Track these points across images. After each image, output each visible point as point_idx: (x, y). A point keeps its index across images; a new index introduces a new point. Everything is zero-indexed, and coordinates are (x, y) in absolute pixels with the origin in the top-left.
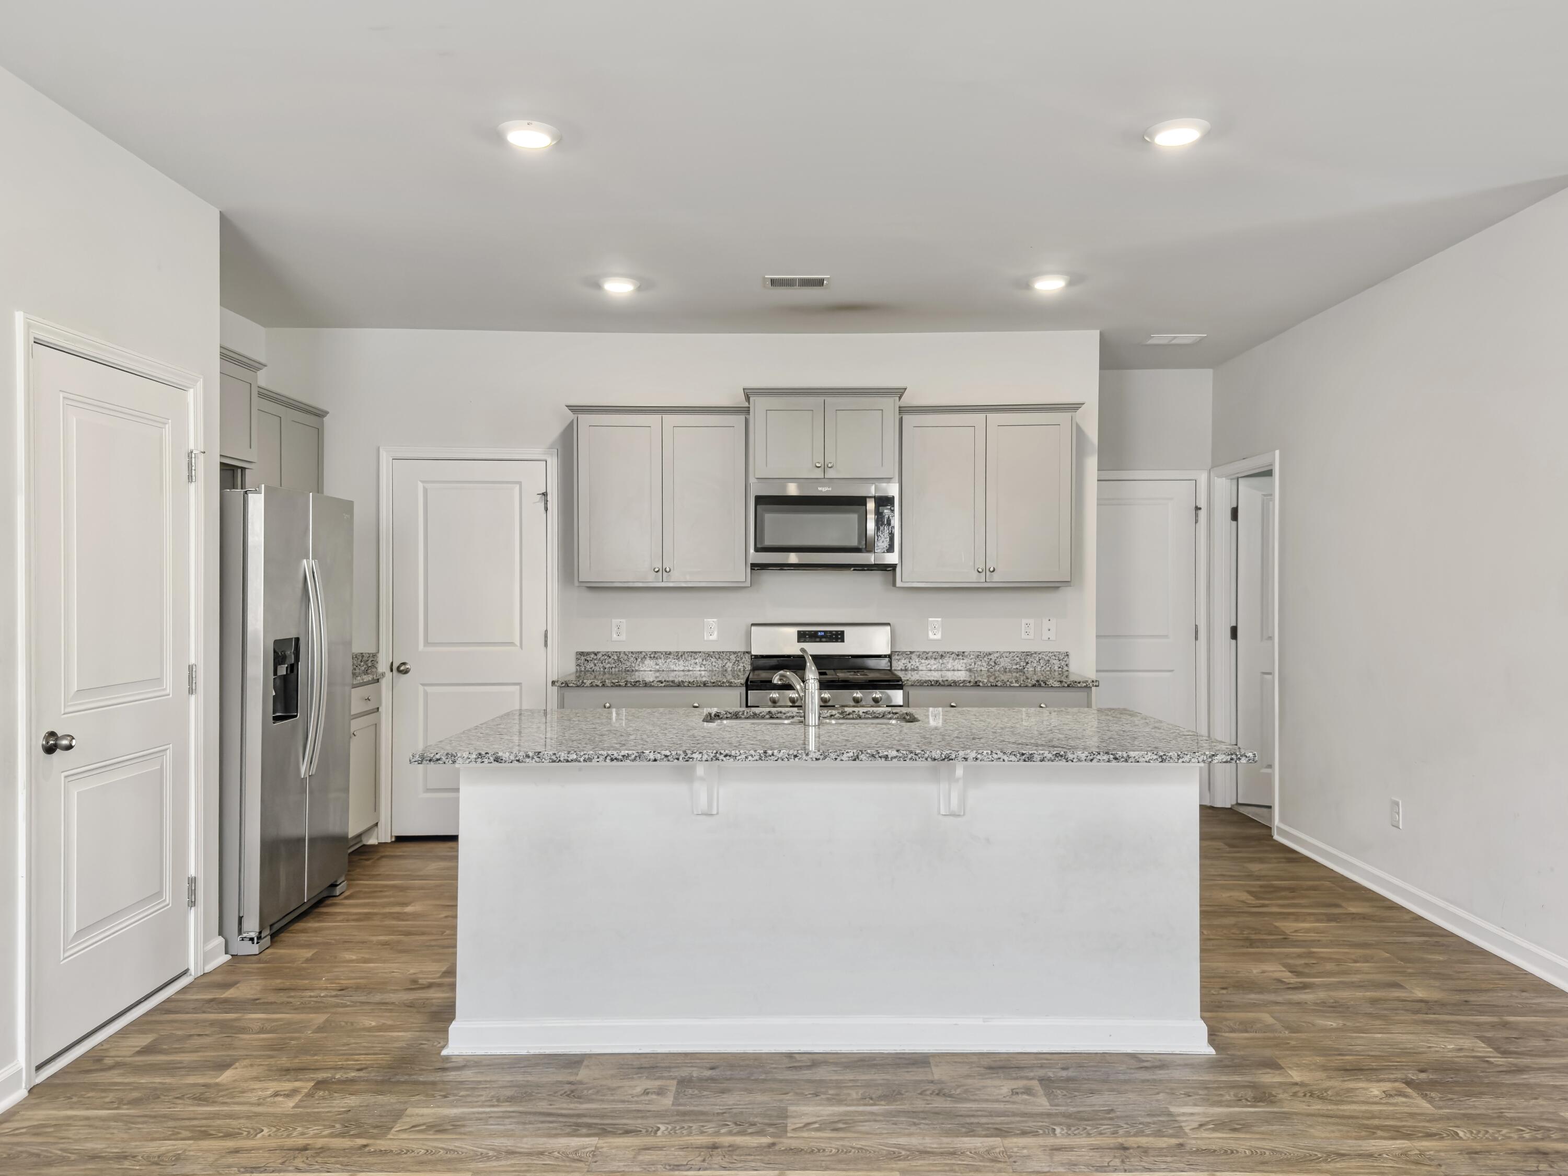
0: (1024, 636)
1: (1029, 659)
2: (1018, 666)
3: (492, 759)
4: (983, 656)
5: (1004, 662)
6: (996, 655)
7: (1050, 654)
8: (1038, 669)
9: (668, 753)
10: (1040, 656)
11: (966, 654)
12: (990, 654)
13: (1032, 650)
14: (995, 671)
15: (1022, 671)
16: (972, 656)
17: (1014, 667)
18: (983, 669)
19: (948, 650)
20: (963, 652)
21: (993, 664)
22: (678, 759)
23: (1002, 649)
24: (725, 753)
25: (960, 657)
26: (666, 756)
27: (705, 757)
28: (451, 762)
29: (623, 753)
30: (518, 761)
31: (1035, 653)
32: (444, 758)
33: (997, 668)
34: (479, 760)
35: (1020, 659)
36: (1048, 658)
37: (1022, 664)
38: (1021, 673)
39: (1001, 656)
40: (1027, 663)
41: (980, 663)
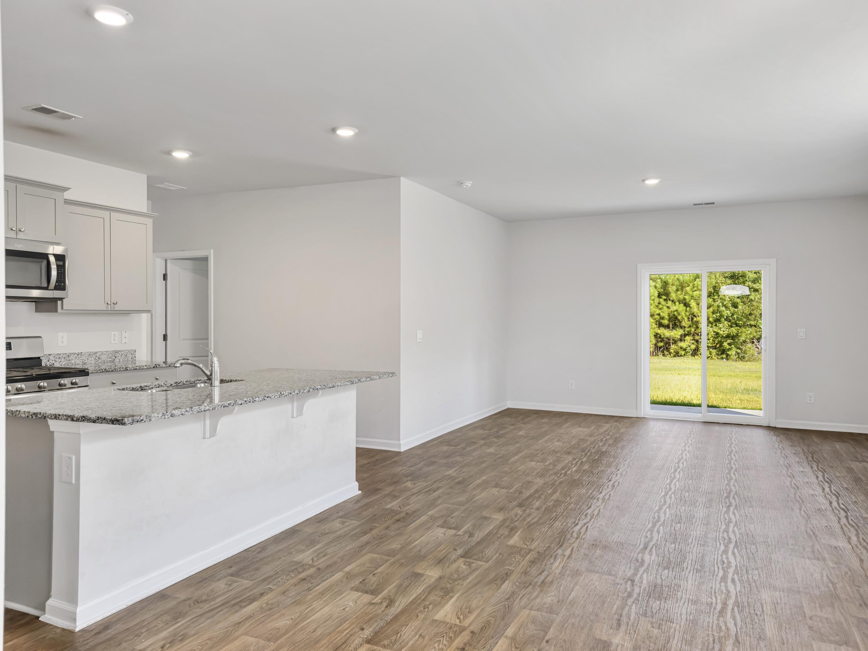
0: (112, 342)
1: (117, 355)
2: (111, 359)
3: (169, 415)
4: (92, 354)
5: (104, 357)
6: (99, 354)
7: (127, 352)
8: (121, 360)
9: (246, 399)
10: (122, 353)
11: (83, 354)
12: (96, 353)
13: (118, 349)
14: (99, 363)
15: (113, 362)
16: (86, 355)
17: (109, 360)
18: (92, 362)
19: (72, 352)
20: (81, 353)
21: (98, 359)
22: (250, 402)
23: (102, 350)
24: (267, 396)
25: (80, 356)
26: (246, 401)
27: (260, 399)
28: (149, 421)
29: (229, 402)
30: (182, 414)
31: (120, 351)
32: (145, 419)
33: (100, 361)
34: (163, 417)
35: (112, 355)
36: (126, 353)
37: (114, 358)
38: (113, 363)
39: (102, 354)
40: (116, 357)
41: (90, 359)
